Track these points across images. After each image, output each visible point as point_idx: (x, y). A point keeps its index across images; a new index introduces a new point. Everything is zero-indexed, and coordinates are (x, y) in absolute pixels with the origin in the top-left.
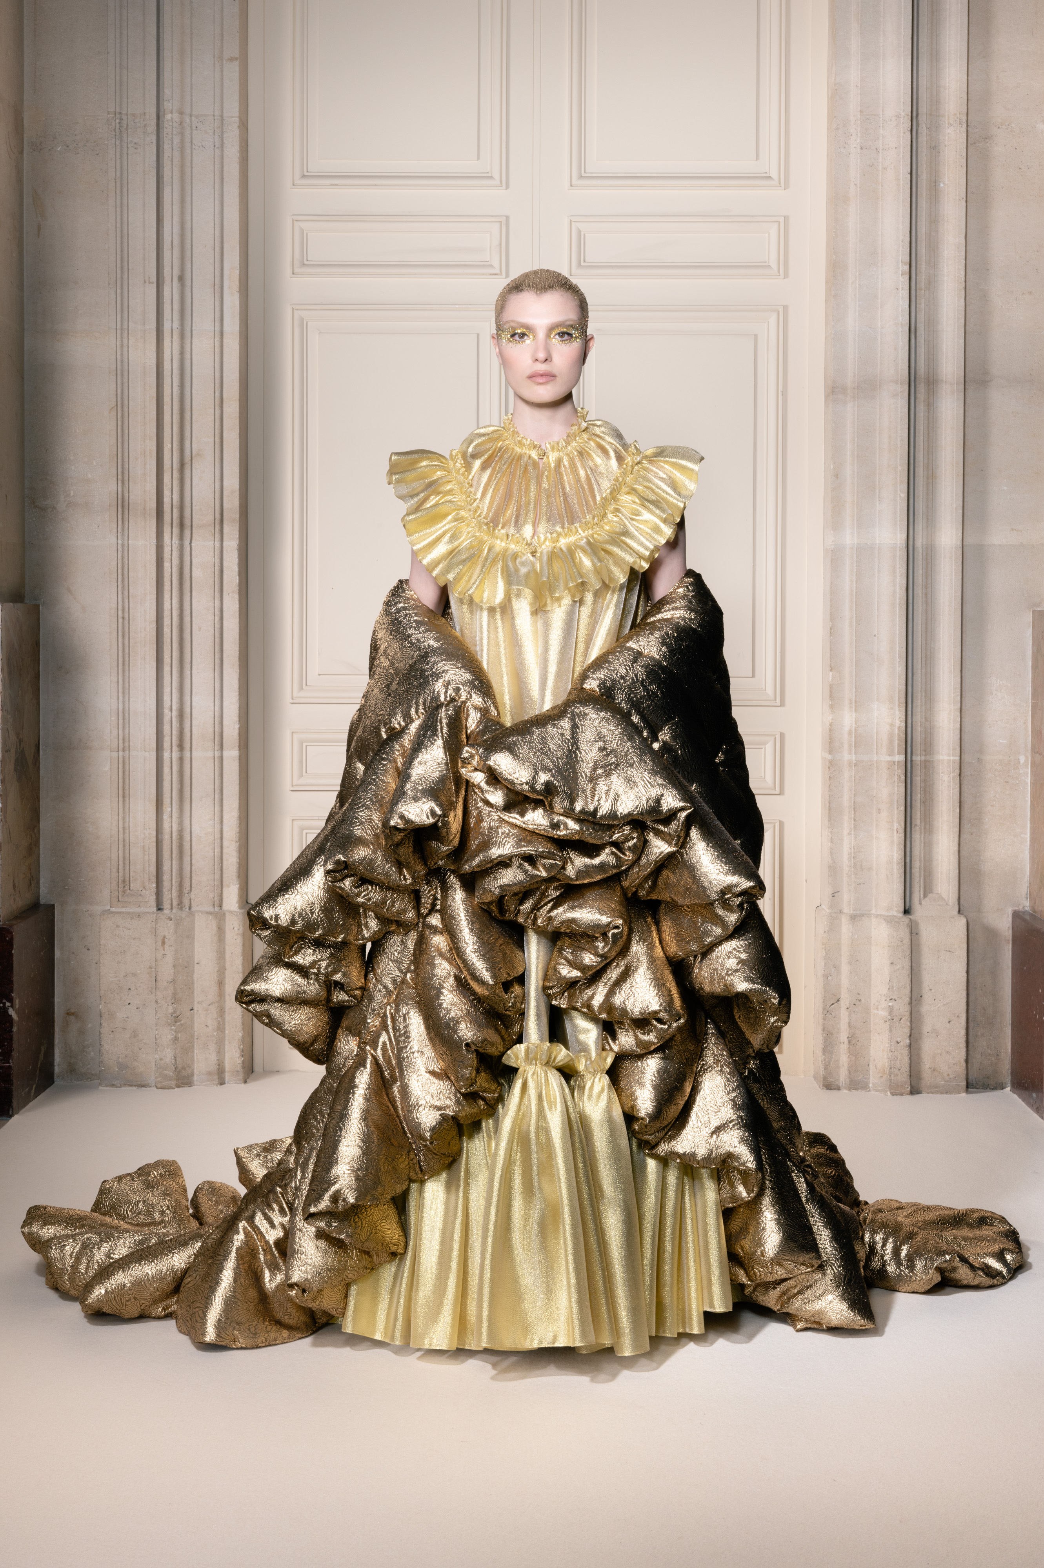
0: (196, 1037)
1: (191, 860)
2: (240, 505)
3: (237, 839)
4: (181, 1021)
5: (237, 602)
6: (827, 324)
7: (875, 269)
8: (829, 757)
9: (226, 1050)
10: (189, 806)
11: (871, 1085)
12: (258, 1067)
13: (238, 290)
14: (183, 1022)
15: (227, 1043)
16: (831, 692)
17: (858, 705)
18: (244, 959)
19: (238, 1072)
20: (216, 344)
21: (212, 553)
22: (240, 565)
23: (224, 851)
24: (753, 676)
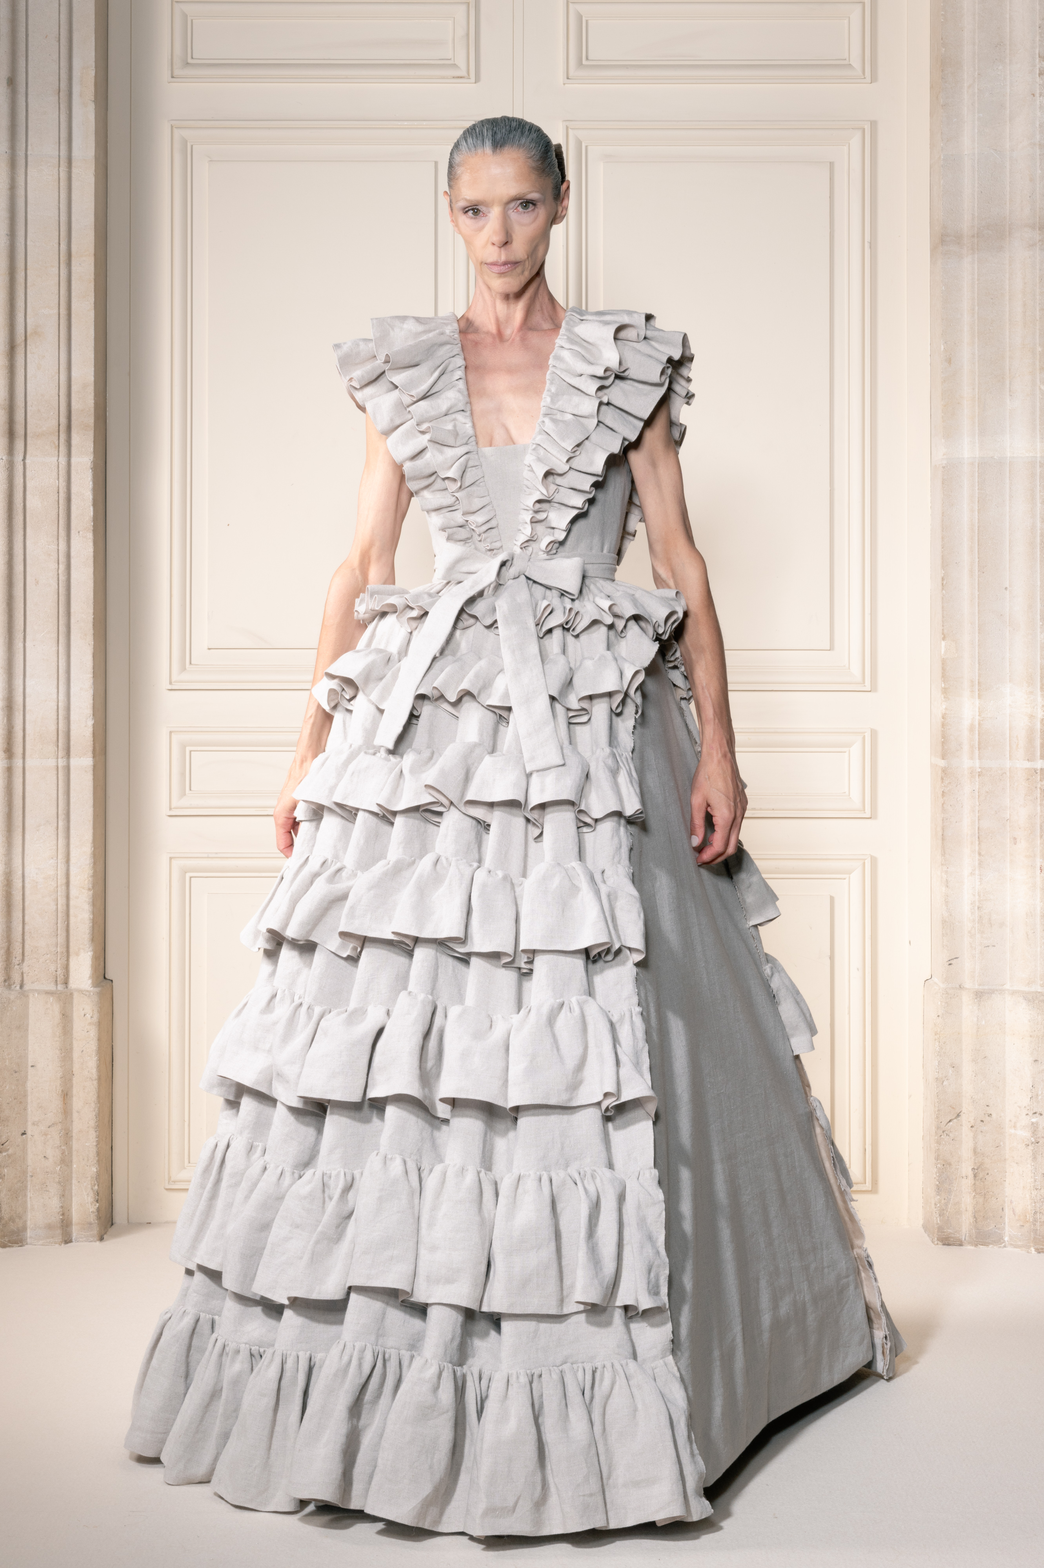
0: (30, 1174)
1: (23, 916)
2: (96, 404)
3: (90, 886)
4: (7, 1150)
5: (91, 544)
6: (932, 146)
7: (1000, 67)
8: (942, 763)
9: (74, 1192)
10: (21, 837)
11: (1006, 1239)
12: (120, 1217)
13: (93, 98)
14: (10, 1151)
15: (74, 1181)
16: (943, 669)
17: (982, 688)
18: (99, 1060)
19: (91, 1224)
20: (62, 175)
21: (55, 474)
22: (95, 490)
23: (72, 903)
24: (832, 648)
